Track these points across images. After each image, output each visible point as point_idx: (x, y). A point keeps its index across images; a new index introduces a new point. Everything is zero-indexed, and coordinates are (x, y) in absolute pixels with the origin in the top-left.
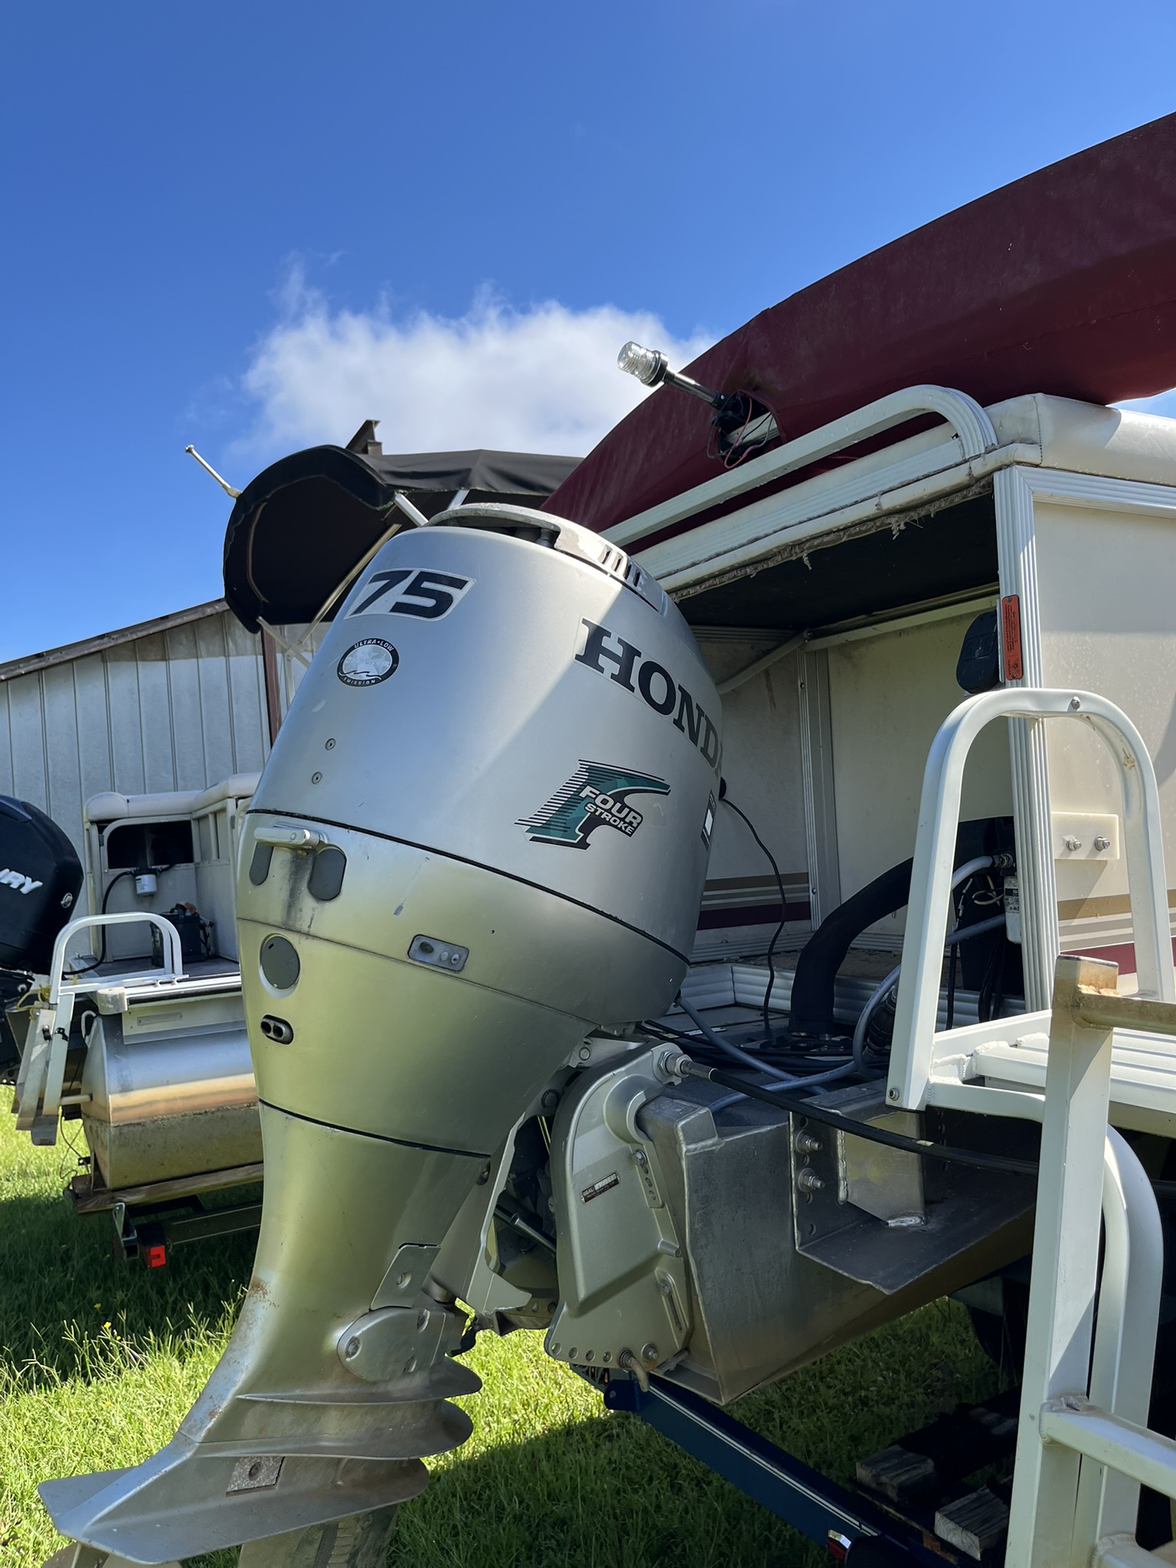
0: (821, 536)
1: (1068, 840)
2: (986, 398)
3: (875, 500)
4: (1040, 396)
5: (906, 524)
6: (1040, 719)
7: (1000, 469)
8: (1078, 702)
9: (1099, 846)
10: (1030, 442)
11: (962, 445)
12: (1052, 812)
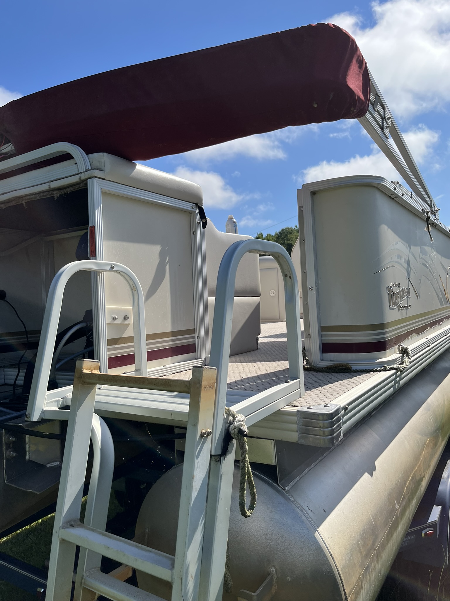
0: (30, 195)
1: (113, 316)
2: (88, 151)
3: (48, 184)
4: (105, 154)
5: (60, 195)
6: (102, 272)
7: (90, 178)
8: (113, 267)
9: (126, 318)
10: (101, 170)
11: (78, 167)
12: (106, 306)
